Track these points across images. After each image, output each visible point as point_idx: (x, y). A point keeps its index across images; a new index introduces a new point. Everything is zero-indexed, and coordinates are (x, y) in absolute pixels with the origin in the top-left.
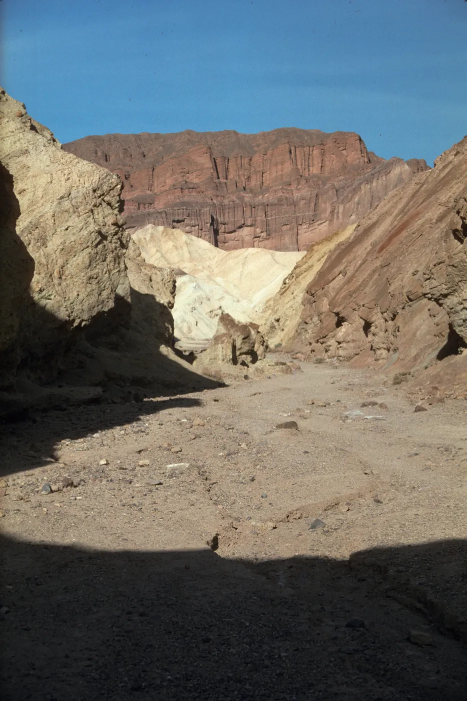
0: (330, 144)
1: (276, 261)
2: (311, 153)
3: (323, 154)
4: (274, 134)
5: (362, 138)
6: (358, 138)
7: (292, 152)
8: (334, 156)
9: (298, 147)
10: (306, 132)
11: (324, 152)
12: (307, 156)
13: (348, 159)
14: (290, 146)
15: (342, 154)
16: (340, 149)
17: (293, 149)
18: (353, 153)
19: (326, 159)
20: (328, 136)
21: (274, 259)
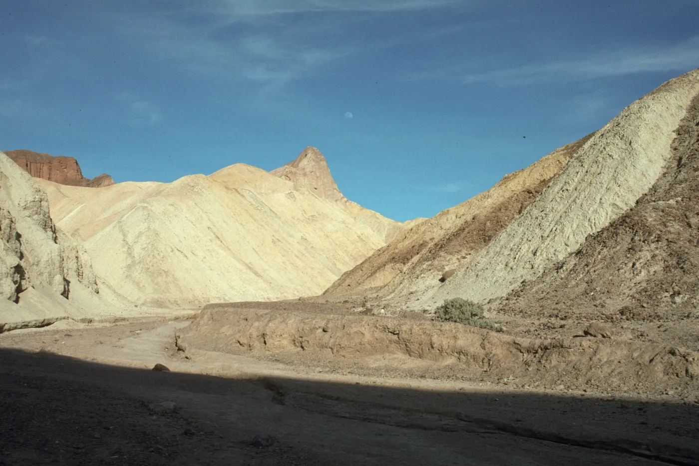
0: (55, 163)
1: (63, 194)
2: (42, 168)
3: (50, 170)
4: (14, 153)
5: (78, 162)
6: (75, 162)
7: (29, 165)
8: (58, 172)
9: (33, 162)
10: (39, 155)
11: (51, 168)
12: (38, 170)
13: (68, 174)
14: (27, 161)
15: (64, 171)
16: (63, 167)
17: (29, 163)
18: (72, 171)
19: (53, 173)
20: (54, 158)
21: (60, 192)
